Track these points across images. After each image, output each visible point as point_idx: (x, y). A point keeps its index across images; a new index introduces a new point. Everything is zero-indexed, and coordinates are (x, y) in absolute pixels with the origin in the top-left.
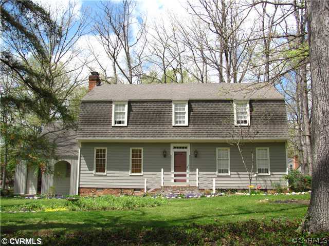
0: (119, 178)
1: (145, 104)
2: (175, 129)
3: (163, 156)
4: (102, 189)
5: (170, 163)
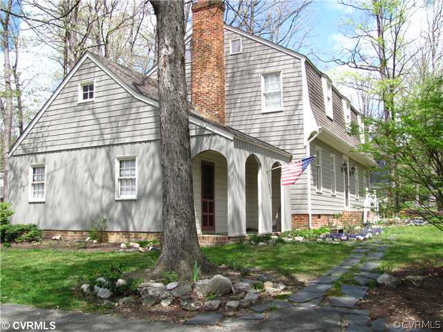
0: (327, 198)
4: (320, 216)
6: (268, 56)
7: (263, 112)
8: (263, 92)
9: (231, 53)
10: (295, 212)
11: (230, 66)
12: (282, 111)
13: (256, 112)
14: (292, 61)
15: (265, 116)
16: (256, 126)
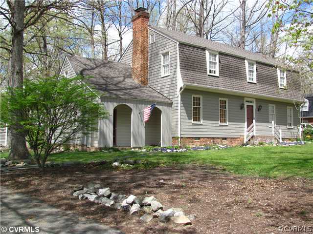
0: (211, 127)
1: (228, 58)
2: (249, 85)
3: (240, 108)
4: (199, 138)
5: (244, 115)
6: (165, 43)
7: (162, 76)
8: (162, 64)
9: (151, 43)
10: (173, 136)
11: (150, 51)
12: (169, 76)
13: (159, 77)
14: (173, 45)
15: (163, 79)
16: (159, 85)
